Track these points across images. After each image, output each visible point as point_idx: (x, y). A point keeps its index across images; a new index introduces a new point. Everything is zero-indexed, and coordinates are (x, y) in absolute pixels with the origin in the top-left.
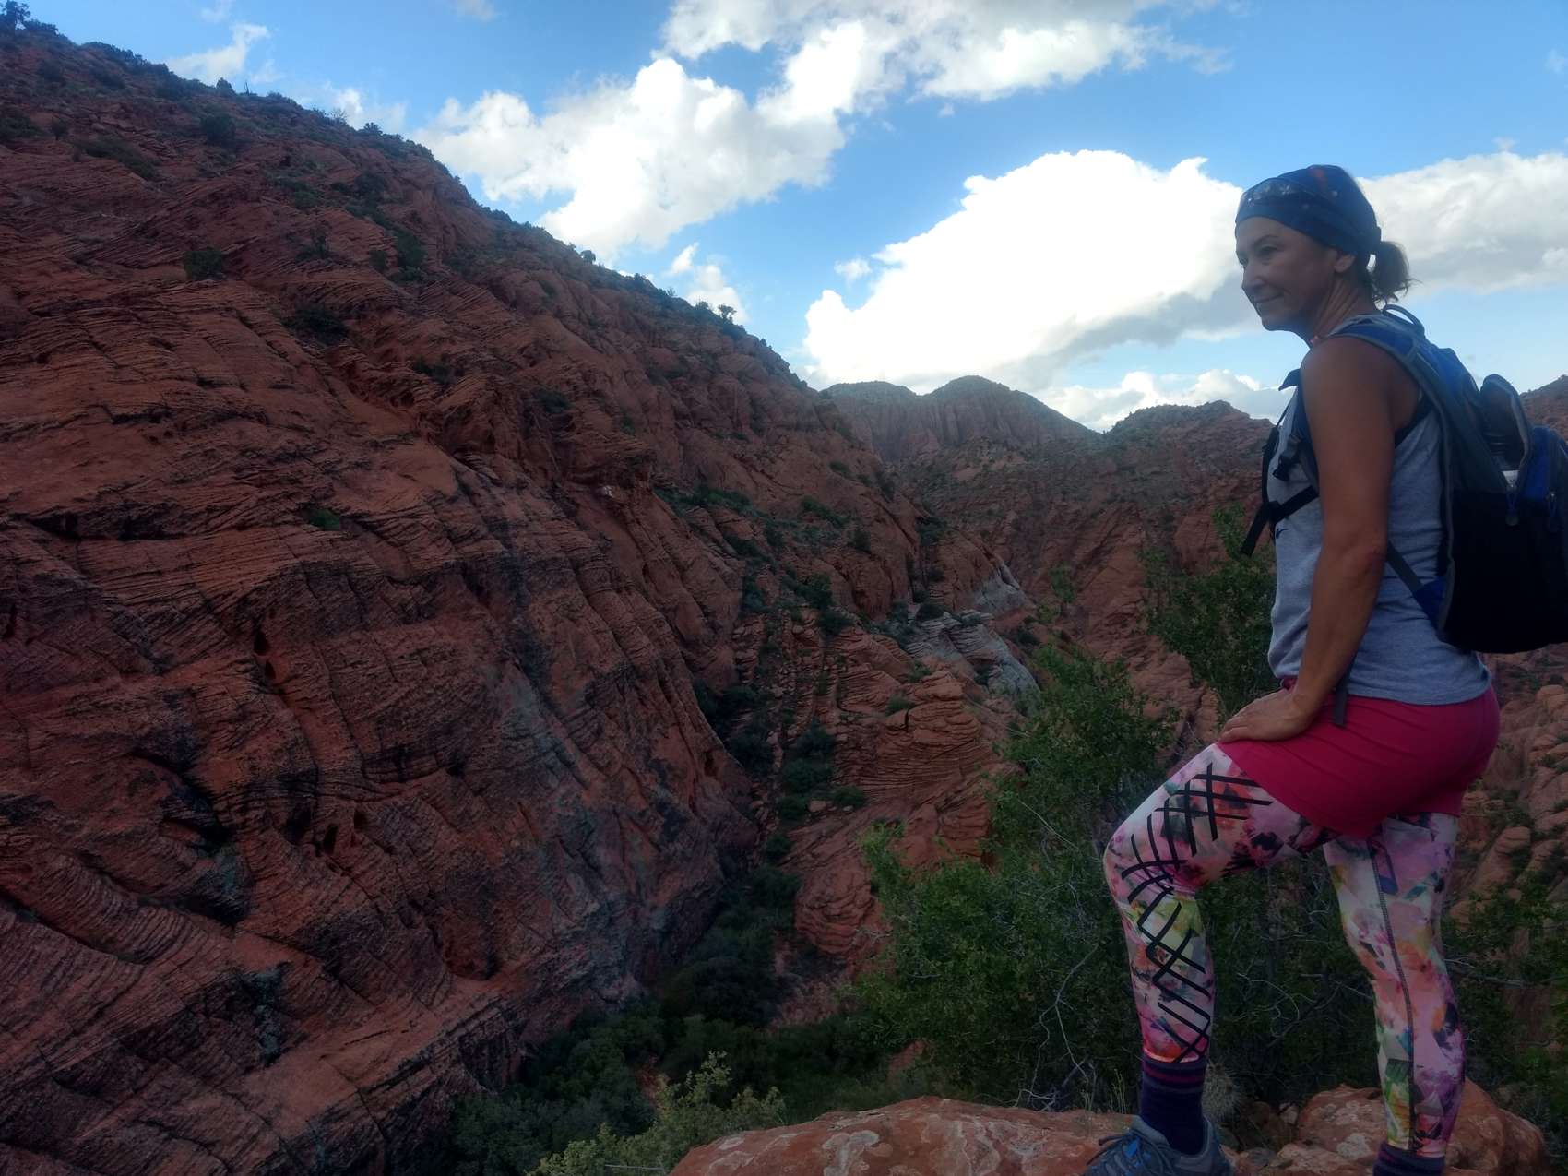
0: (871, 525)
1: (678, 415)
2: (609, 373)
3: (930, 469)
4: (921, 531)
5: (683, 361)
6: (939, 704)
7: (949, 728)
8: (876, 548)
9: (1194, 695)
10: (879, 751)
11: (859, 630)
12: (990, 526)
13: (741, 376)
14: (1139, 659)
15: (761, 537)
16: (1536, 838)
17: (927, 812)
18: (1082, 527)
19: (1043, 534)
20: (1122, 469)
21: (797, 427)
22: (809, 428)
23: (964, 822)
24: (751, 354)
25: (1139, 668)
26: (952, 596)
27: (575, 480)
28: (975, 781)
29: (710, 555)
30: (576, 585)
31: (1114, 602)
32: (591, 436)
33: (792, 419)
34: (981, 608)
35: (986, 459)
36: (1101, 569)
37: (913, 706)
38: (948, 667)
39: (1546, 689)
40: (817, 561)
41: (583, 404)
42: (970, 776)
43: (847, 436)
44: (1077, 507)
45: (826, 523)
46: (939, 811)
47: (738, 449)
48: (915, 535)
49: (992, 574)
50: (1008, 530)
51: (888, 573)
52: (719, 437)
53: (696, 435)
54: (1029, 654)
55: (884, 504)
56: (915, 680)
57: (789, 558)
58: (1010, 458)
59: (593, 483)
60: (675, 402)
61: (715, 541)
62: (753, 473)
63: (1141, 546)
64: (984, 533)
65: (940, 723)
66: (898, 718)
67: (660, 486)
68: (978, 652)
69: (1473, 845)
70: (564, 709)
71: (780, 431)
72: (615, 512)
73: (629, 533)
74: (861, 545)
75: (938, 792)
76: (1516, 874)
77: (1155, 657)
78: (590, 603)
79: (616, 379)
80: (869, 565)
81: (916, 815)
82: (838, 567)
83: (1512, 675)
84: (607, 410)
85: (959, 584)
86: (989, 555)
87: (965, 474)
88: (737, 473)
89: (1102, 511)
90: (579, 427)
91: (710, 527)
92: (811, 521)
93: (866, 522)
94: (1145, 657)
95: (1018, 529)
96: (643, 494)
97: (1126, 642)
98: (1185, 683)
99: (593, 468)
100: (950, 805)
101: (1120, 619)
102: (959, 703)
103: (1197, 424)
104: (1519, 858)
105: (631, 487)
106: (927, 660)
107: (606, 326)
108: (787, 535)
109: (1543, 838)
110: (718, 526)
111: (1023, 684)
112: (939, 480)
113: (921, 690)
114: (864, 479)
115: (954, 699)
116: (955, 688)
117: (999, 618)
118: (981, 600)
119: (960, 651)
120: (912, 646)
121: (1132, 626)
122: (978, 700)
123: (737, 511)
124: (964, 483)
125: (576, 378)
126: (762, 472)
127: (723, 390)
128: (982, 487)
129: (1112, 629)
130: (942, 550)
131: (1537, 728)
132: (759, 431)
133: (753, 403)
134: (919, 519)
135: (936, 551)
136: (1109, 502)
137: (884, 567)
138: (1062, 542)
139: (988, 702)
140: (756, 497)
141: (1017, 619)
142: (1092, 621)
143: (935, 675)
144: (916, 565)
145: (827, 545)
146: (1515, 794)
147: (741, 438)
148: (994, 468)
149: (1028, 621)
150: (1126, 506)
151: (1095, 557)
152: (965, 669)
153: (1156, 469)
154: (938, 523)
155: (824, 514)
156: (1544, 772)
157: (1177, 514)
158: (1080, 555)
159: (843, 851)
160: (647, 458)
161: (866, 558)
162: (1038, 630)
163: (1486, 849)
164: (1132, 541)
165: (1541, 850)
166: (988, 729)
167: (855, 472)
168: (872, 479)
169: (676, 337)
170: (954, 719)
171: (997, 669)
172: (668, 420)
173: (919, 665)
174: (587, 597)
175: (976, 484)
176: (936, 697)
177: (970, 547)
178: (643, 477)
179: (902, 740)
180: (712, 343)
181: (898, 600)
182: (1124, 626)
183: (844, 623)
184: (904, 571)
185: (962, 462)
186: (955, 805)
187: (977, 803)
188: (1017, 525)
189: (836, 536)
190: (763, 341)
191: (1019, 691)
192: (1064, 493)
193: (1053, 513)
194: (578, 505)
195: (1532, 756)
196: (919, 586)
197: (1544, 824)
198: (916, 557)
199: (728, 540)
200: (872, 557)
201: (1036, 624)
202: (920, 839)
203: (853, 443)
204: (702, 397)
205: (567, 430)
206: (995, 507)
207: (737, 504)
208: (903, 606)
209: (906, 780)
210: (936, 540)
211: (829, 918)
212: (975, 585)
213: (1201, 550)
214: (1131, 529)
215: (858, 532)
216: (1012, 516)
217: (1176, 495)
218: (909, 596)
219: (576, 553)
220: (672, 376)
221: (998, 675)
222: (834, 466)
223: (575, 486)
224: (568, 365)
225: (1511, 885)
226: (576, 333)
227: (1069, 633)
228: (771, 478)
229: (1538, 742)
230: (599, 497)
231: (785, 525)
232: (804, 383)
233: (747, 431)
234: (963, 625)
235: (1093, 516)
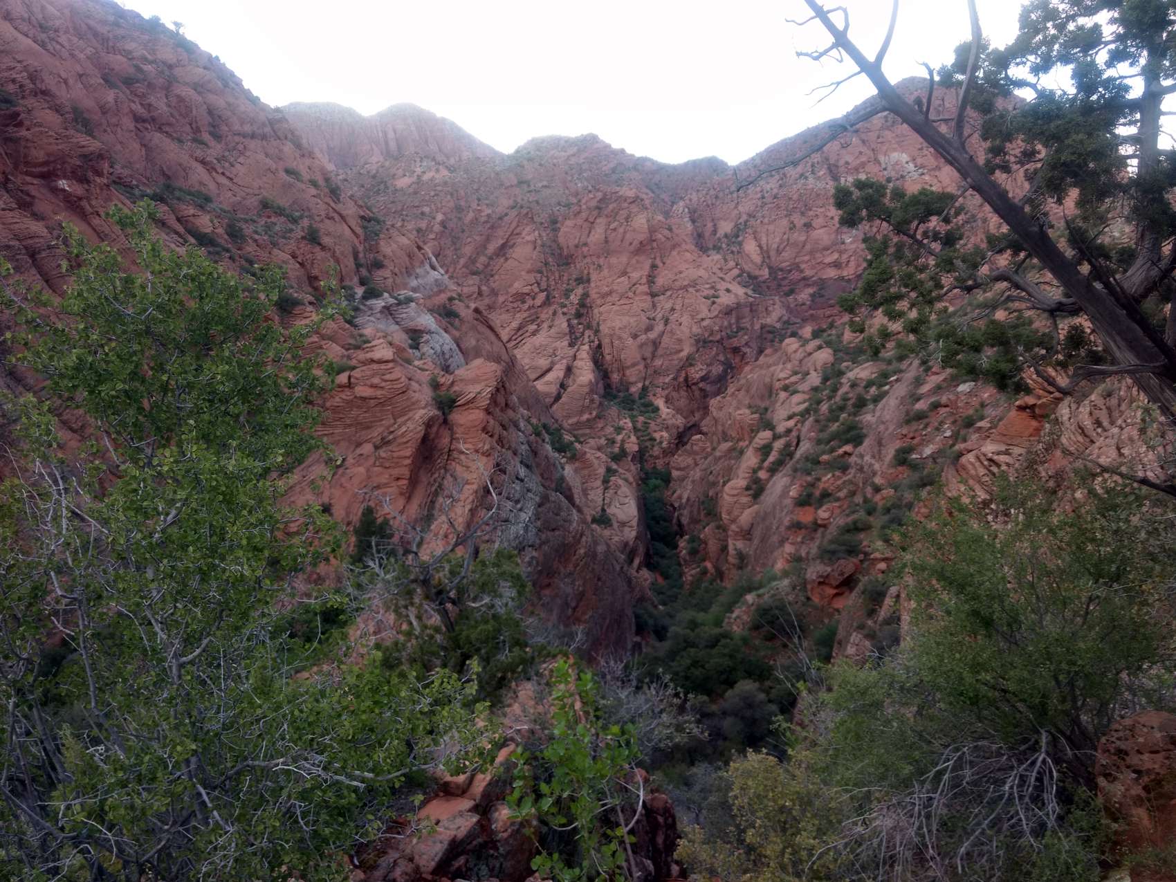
0: (322, 221)
1: (138, 119)
2: (64, 75)
3: (374, 177)
4: (365, 228)
5: (139, 69)
6: (375, 366)
7: (383, 384)
8: (326, 240)
9: (571, 352)
10: (328, 404)
11: (310, 308)
12: (423, 225)
13: (199, 87)
14: (534, 327)
15: (220, 231)
16: (776, 437)
17: (367, 448)
18: (492, 227)
19: (463, 231)
20: (521, 183)
21: (253, 136)
22: (264, 137)
23: (395, 455)
24: (205, 68)
25: (534, 333)
26: (390, 280)
27: (27, 173)
28: (404, 423)
29: (173, 246)
30: (33, 271)
31: (516, 285)
32: (41, 133)
33: (247, 128)
34: (414, 290)
35: (419, 170)
36: (507, 259)
37: (354, 368)
38: (385, 337)
39: (787, 341)
40: (275, 251)
41: (31, 102)
42: (400, 420)
43: (298, 146)
44: (489, 211)
45: (283, 219)
46: (377, 448)
47: (199, 153)
48: (359, 230)
49: (422, 263)
50: (437, 228)
51: (337, 261)
52: (180, 141)
53: (157, 138)
54: (452, 325)
55: (332, 204)
56: (357, 347)
57: (250, 248)
58: (437, 171)
59: (48, 177)
60: (133, 106)
61: (177, 233)
62: (214, 174)
63: (535, 242)
64: (419, 230)
65: (376, 380)
66: (343, 378)
67: (119, 182)
68: (411, 324)
69: (741, 444)
70: (31, 382)
71: (237, 139)
72: (74, 205)
73: (89, 224)
74: (313, 237)
75: (376, 433)
76: (763, 461)
77: (545, 325)
78: (50, 287)
79: (71, 82)
80: (320, 254)
81: (359, 451)
82: (294, 256)
83: (769, 332)
84: (57, 109)
85: (396, 270)
86: (419, 248)
87: (402, 183)
88: (200, 173)
89: (506, 215)
90: (27, 123)
91: (172, 221)
92: (269, 217)
93: (318, 219)
94: (538, 325)
95: (445, 227)
96: (101, 189)
97: (525, 315)
98: (566, 343)
99: (46, 163)
100: (385, 443)
101: (521, 297)
102: (391, 365)
103: (575, 149)
104: (765, 450)
105: (88, 182)
106: (368, 331)
107: (56, 31)
108: (248, 229)
109: (780, 437)
110: (178, 220)
111: (446, 348)
112: (382, 186)
113: (362, 355)
114: (314, 184)
115: (387, 361)
116: (384, 352)
117: (430, 297)
118: (414, 283)
119: (397, 323)
120: (358, 321)
121: (530, 302)
122: (409, 362)
123: (201, 207)
124: (402, 189)
125: (22, 77)
126: (223, 174)
127: (181, 99)
128: (415, 193)
129: (515, 305)
130: (382, 243)
131: (781, 366)
132: (217, 137)
133: (210, 112)
134: (362, 218)
135: (377, 244)
136: (513, 208)
137: (333, 256)
138: (477, 238)
139: (416, 363)
140: (218, 195)
141: (443, 298)
142: (501, 299)
143: (373, 343)
144: (361, 255)
145: (284, 238)
146: (766, 409)
147: (202, 143)
148: (426, 177)
149: (451, 299)
150: (524, 211)
151: (503, 250)
152: (400, 338)
153: (545, 183)
154: (378, 222)
155: (280, 212)
156: (783, 395)
157: (560, 219)
158: (492, 247)
159: (299, 483)
160: (101, 156)
161: (318, 249)
162: (459, 307)
163: (747, 446)
164: (528, 238)
165: (778, 445)
166: (413, 383)
167: (306, 176)
168: (321, 182)
169: (131, 46)
170: (388, 377)
171: (426, 337)
172: (128, 123)
173: (361, 336)
174: (47, 281)
175: (411, 190)
176: (372, 361)
177: (404, 241)
178: (99, 173)
179: (346, 395)
180: (167, 55)
181: (347, 283)
182: (524, 302)
183: (296, 303)
184: (352, 259)
185: (400, 172)
186: (389, 443)
187: (405, 440)
188: (443, 224)
189: (291, 230)
190: (217, 58)
191: (443, 353)
192: (479, 200)
193: (471, 215)
194: (33, 197)
195: (778, 385)
196: (364, 272)
197: (781, 429)
198: (361, 248)
199: (190, 232)
200: (323, 248)
201: (457, 302)
202: (361, 470)
203: (306, 153)
204: (161, 105)
205: (15, 126)
206: (426, 210)
207: (203, 201)
208: (351, 288)
209: (350, 426)
210: (377, 235)
211: (289, 534)
212: (409, 271)
213: (577, 246)
214: (528, 229)
215: (310, 227)
216: (440, 217)
217: (559, 204)
218: (356, 280)
219: (30, 242)
220: (129, 82)
221: (427, 342)
222: (288, 171)
223: (28, 179)
224: (12, 64)
225: (760, 468)
226: (27, 36)
227: (482, 308)
228: (231, 179)
229: (782, 375)
230: (55, 191)
231: (246, 221)
232: (258, 98)
233: (206, 137)
234: (400, 303)
235: (500, 218)
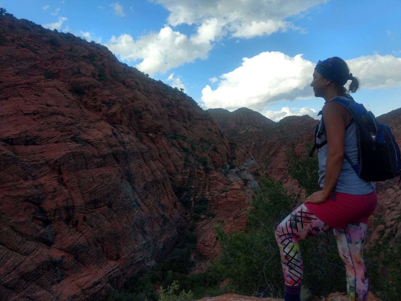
0: (218, 144)
1: (169, 116)
2: (152, 105)
3: (233, 130)
4: (230, 146)
5: (171, 102)
6: (234, 191)
7: (237, 197)
8: (219, 150)
9: (300, 189)
10: (219, 203)
11: (214, 171)
12: (248, 145)
13: (185, 106)
14: (285, 180)
15: (190, 147)
16: (386, 228)
17: (231, 219)
18: (271, 146)
19: (261, 148)
20: (282, 132)
21: (199, 120)
22: (203, 120)
23: (241, 221)
24: (188, 101)
25: (286, 182)
26: (238, 163)
27: (142, 132)
28: (244, 211)
29: (176, 151)
30: (142, 159)
31: (279, 165)
32: (147, 121)
33: (198, 117)
34: (245, 166)
35: (247, 128)
36: (276, 157)
37: (228, 191)
38: (237, 181)
39: (388, 190)
40: (204, 154)
41: (145, 112)
42: (242, 210)
43: (212, 122)
44: (270, 141)
45: (206, 144)
46: (234, 218)
47: (184, 125)
48: (229, 147)
49: (248, 158)
50: (253, 146)
51: (222, 157)
52: (179, 121)
53: (174, 121)
54: (258, 178)
55: (221, 139)
56: (229, 184)
57: (197, 153)
58: (253, 128)
59: (147, 133)
60: (168, 112)
61: (178, 148)
62: (188, 131)
63: (286, 151)
64: (246, 147)
65: (235, 196)
66: (224, 194)
67: (164, 134)
68: (245, 178)
69: (370, 229)
70: (138, 191)
71: (195, 120)
72: (153, 140)
73: (156, 145)
74: (215, 150)
75: (234, 213)
76: (381, 237)
77: (290, 180)
78: (145, 163)
79: (153, 107)
80: (217, 155)
81: (228, 219)
82: (209, 155)
83: (380, 186)
84: (151, 114)
85: (240, 160)
86: (248, 153)
87: (242, 132)
88: (184, 131)
89: (276, 142)
90: (144, 118)
91: (177, 144)
92: (203, 143)
93: (217, 144)
94: (287, 180)
95: (255, 146)
96: (160, 136)
97: (283, 176)
98: (297, 186)
99: (147, 129)
100: (237, 217)
101: (281, 170)
102: (240, 191)
103: (301, 120)
104: (382, 233)
105: (157, 134)
106: (232, 179)
107: (151, 93)
108: (196, 147)
109: (388, 228)
110: (179, 144)
111: (256, 186)
112: (235, 134)
113: (230, 187)
114: (216, 133)
115: (238, 189)
116: (238, 187)
117: (250, 169)
118: (245, 164)
119: (240, 177)
120: (228, 176)
121: (284, 171)
122: (244, 190)
123: (184, 140)
124: (241, 134)
125: (143, 106)
126: (190, 131)
127: (181, 110)
128: (246, 135)
129: (279, 172)
130: (236, 151)
131: (386, 199)
132: (190, 120)
133: (188, 113)
134: (230, 143)
135: (235, 151)
136: (279, 140)
137: (221, 155)
138: (266, 150)
139: (247, 191)
140: (189, 137)
141: (255, 169)
142: (274, 170)
143: (234, 183)
144: (229, 155)
145: (207, 149)
146: (381, 216)
147: (186, 122)
148: (249, 131)
149: (257, 170)
150: (282, 141)
151: (275, 154)
152: (242, 182)
153: (290, 132)
154: (235, 145)
155: (206, 141)
156: (388, 211)
157: (296, 143)
158: (271, 153)
159: (209, 228)
160: (161, 126)
161: (216, 153)
163: (373, 231)
164: (284, 150)
165: (388, 231)
166: (247, 197)
167: (214, 131)
168: (218, 133)
169: (169, 96)
170: (238, 195)
171: (249, 182)
172: (167, 117)
173: (230, 181)
174: (145, 162)
175: (245, 134)
176: (234, 189)
177: (243, 151)
178: (160, 131)
179: (225, 200)
180: (178, 98)
181: (225, 164)
182: (282, 171)
183: (210, 169)
184: (226, 156)
185: (241, 129)
186: (238, 217)
187: (244, 216)
188: (255, 145)
189: (209, 147)
190: (191, 97)
191: (255, 188)
192: (267, 137)
193: (264, 142)
194: (143, 138)
195: (385, 207)
196: (230, 160)
197: (388, 224)
198: (229, 153)
199: (181, 148)
200: (218, 153)
201: (259, 171)
202: (229, 226)
203: (213, 124)
204: (175, 111)
205: (141, 119)
206: (249, 141)
207: (184, 138)
209: (226, 210)
210: (234, 149)
211: (205, 246)
212: (244, 160)
213: (302, 153)
214: (284, 147)
215: (214, 146)
216: (254, 143)
217: (295, 138)
218: (227, 163)
219: (142, 150)
220: (168, 106)
221: (250, 184)
222: (209, 129)
223: (142, 133)
224: (141, 103)
225: (380, 240)
226: (144, 95)
227: (268, 173)
228: (192, 132)
229: (387, 203)
230: (148, 136)
231: (196, 144)
232: (201, 108)
233: (187, 120)
234: (241, 171)
235: (274, 143)
